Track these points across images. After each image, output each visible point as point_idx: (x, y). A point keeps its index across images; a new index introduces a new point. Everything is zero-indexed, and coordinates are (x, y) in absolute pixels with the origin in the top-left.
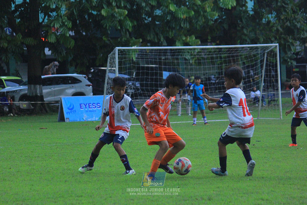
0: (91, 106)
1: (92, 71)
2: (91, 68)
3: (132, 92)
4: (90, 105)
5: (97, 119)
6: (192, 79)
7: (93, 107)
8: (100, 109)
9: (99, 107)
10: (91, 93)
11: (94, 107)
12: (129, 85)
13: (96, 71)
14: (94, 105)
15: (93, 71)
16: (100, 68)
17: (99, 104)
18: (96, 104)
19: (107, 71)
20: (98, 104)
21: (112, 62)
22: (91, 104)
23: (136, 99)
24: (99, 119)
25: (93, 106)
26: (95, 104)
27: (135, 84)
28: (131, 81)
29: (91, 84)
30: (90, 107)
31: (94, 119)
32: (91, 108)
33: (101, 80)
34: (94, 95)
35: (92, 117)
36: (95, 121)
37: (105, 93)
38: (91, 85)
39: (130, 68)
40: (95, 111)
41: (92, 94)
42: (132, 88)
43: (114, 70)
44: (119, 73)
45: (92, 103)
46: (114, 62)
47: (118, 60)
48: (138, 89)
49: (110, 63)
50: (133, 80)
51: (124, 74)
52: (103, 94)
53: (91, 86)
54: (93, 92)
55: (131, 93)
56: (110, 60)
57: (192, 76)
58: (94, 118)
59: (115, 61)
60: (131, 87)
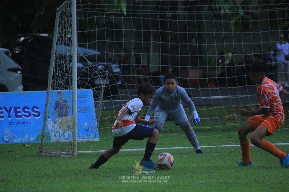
0: (19, 112)
1: (22, 39)
2: (20, 35)
3: (106, 85)
4: (18, 110)
5: (32, 140)
6: (228, 58)
7: (25, 116)
8: (39, 119)
9: (36, 114)
10: (20, 85)
11: (27, 114)
12: (100, 70)
13: (30, 40)
14: (26, 110)
15: (23, 41)
16: (38, 34)
17: (38, 108)
18: (31, 108)
19: (55, 41)
20: (35, 109)
21: (65, 23)
22: (19, 108)
23: (114, 98)
24: (37, 139)
25: (24, 113)
26: (28, 109)
27: (112, 67)
28: (104, 61)
29: (20, 67)
30: (19, 114)
31: (26, 140)
32: (20, 116)
33: (40, 59)
34: (25, 89)
35: (23, 136)
36: (29, 143)
37: (50, 86)
38: (19, 70)
39: (101, 36)
40: (29, 123)
41: (21, 87)
42: (107, 74)
43: (70, 38)
44: (79, 45)
45: (22, 108)
46: (70, 23)
47: (77, 18)
48: (118, 78)
49: (60, 25)
50: (108, 61)
51: (90, 47)
52: (46, 89)
53: (19, 72)
54: (23, 84)
55: (104, 86)
56: (61, 18)
57: (228, 52)
58: (27, 136)
59: (71, 21)
60: (105, 73)
